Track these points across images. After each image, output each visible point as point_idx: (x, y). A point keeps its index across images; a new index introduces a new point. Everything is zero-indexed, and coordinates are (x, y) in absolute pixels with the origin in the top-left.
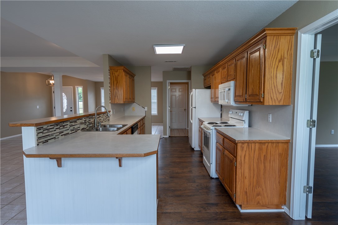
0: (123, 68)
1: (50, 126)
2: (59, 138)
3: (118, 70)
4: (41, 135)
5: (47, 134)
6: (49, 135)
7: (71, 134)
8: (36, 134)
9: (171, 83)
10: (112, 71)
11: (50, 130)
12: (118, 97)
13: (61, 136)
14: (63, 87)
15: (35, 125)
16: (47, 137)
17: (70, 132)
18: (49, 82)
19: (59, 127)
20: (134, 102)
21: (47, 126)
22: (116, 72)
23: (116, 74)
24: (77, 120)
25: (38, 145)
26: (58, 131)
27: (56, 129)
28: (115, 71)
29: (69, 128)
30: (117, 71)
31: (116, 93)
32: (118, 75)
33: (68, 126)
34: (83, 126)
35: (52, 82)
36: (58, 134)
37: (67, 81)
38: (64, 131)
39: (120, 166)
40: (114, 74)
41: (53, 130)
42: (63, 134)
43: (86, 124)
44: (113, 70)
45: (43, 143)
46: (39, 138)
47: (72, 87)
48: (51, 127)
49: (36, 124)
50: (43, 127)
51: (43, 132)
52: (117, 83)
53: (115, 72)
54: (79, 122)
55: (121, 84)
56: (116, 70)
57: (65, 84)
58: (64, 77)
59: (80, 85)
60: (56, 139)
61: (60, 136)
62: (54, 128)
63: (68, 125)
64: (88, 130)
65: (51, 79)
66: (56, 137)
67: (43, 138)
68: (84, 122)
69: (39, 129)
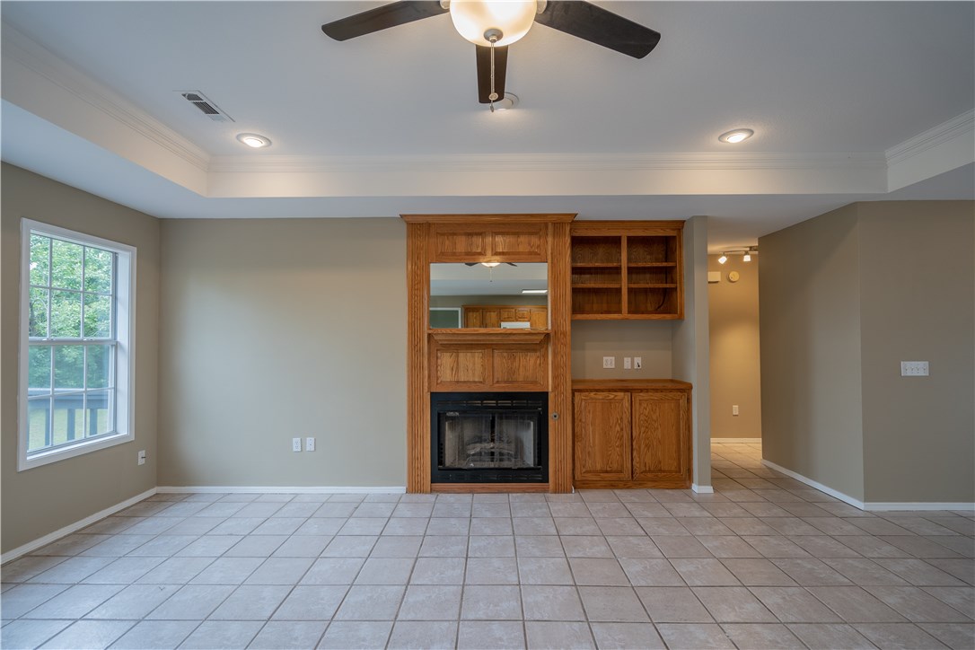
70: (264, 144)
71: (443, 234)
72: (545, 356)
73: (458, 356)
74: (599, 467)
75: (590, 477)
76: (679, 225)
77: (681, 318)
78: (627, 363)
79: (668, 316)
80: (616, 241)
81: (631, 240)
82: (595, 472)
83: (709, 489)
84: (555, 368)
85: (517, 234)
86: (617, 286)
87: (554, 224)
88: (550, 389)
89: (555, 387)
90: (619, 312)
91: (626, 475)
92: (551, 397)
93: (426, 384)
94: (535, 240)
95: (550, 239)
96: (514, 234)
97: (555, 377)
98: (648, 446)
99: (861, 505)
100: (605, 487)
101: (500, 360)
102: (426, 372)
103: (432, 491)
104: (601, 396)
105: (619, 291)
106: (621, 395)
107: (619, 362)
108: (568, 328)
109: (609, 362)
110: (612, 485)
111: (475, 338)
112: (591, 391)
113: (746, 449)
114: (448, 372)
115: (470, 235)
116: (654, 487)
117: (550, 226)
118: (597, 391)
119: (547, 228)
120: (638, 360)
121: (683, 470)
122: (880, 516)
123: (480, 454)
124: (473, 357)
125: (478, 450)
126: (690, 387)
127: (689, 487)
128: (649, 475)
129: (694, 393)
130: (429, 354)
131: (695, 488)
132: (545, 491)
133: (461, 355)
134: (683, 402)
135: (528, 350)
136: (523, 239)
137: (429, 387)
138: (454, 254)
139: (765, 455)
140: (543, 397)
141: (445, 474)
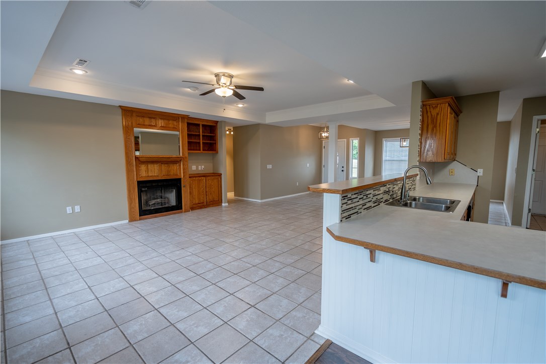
0: (449, 100)
1: (355, 194)
2: (361, 212)
3: (439, 105)
4: (345, 207)
5: (350, 206)
6: (352, 207)
7: (373, 207)
8: (341, 205)
10: (426, 108)
11: (354, 200)
12: (433, 151)
13: (364, 209)
14: (339, 140)
15: (341, 192)
16: (350, 211)
17: (373, 205)
18: (321, 134)
19: (362, 196)
20: (455, 160)
21: (352, 195)
22: (434, 108)
23: (434, 112)
24: (381, 187)
25: (341, 221)
26: (361, 202)
27: (360, 199)
28: (432, 107)
29: (372, 198)
30: (436, 107)
31: (430, 144)
32: (438, 114)
33: (371, 196)
34: (386, 197)
35: (324, 135)
36: (361, 206)
37: (344, 132)
38: (367, 202)
39: (504, 295)
40: (429, 113)
41: (357, 200)
42: (365, 207)
43: (390, 194)
44: (428, 107)
45: (346, 219)
46: (343, 211)
47: (346, 140)
48: (355, 196)
49: (343, 191)
50: (347, 196)
51: (347, 203)
52: (435, 126)
53: (432, 109)
54: (383, 189)
55: (441, 128)
56: (434, 106)
57: (340, 136)
58: (340, 127)
59: (355, 137)
60: (358, 214)
61: (362, 210)
62: (357, 198)
63: (371, 194)
64: (392, 204)
65: (324, 131)
66: (359, 211)
67: (347, 212)
68: (387, 190)
69: (344, 198)
70: (84, 72)
71: (139, 116)
72: (180, 166)
73: (148, 166)
74: (197, 202)
75: (195, 206)
76: (217, 122)
77: (217, 153)
78: (200, 169)
79: (214, 152)
80: (198, 125)
81: (203, 126)
82: (196, 204)
83: (227, 204)
84: (184, 169)
85: (169, 120)
86: (199, 141)
87: (181, 118)
88: (182, 177)
89: (184, 177)
90: (200, 150)
91: (205, 204)
92: (182, 180)
93: (135, 178)
94: (175, 123)
95: (180, 123)
96: (167, 120)
97: (184, 173)
98: (210, 194)
99: (260, 201)
100: (198, 209)
101: (164, 167)
102: (135, 173)
103: (140, 219)
104: (197, 178)
105: (199, 143)
106: (203, 178)
107: (197, 167)
108: (187, 155)
109: (194, 168)
110: (201, 208)
111: (157, 159)
112: (193, 177)
113: (231, 195)
114: (144, 172)
115: (150, 118)
116: (213, 206)
117: (180, 118)
118: (196, 177)
119: (179, 118)
120: (203, 167)
121: (220, 200)
122: (264, 202)
123: (154, 204)
124: (154, 166)
125: (154, 202)
126: (221, 174)
127: (221, 205)
128: (211, 203)
129: (223, 176)
130: (136, 165)
131: (223, 204)
132: (181, 212)
133: (149, 166)
134: (219, 179)
135: (174, 164)
136: (170, 122)
137: (137, 179)
138: (144, 125)
139: (235, 196)
140: (180, 180)
141: (145, 212)
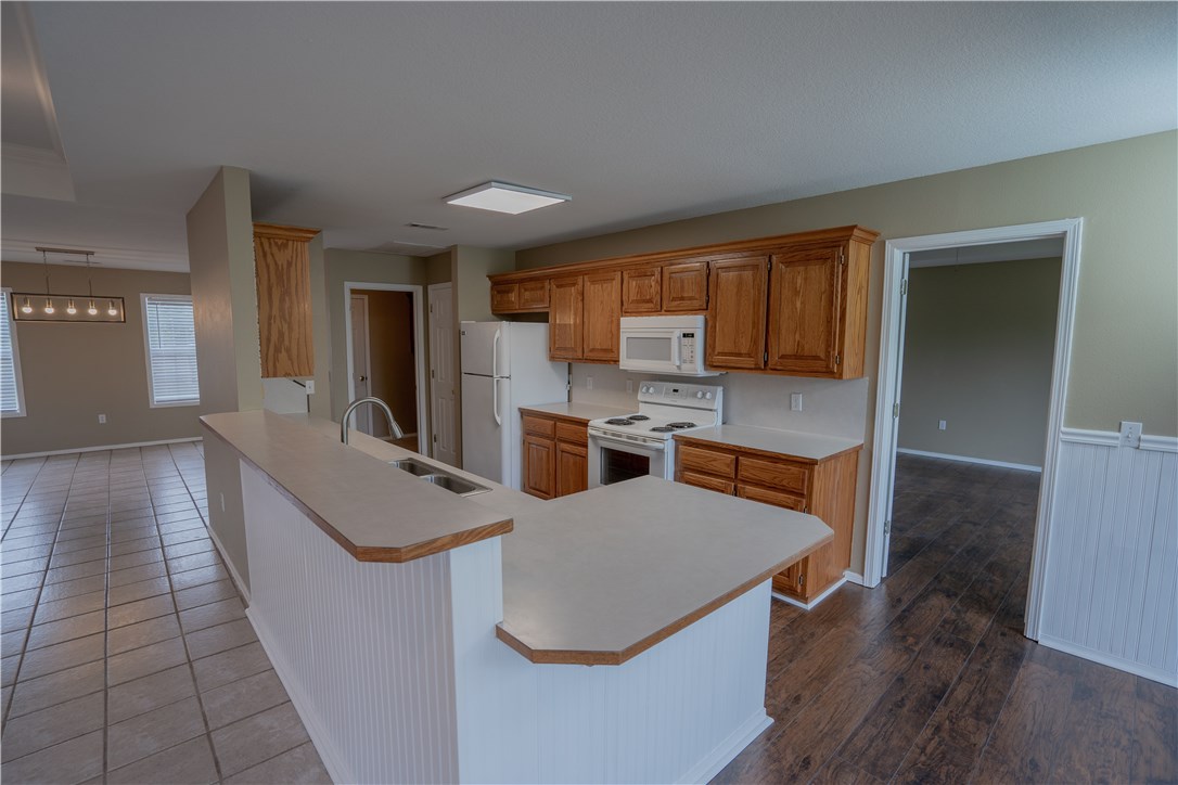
0: (312, 235)
3: (290, 243)
9: (353, 292)
10: (262, 244)
12: (288, 350)
22: (279, 248)
23: (281, 258)
28: (276, 244)
30: (285, 246)
31: (281, 334)
32: (289, 264)
40: (269, 256)
44: (265, 242)
52: (286, 292)
53: (275, 249)
55: (301, 297)
56: (280, 242)
